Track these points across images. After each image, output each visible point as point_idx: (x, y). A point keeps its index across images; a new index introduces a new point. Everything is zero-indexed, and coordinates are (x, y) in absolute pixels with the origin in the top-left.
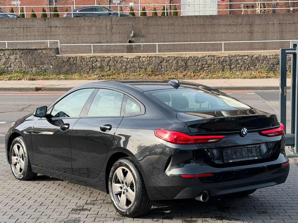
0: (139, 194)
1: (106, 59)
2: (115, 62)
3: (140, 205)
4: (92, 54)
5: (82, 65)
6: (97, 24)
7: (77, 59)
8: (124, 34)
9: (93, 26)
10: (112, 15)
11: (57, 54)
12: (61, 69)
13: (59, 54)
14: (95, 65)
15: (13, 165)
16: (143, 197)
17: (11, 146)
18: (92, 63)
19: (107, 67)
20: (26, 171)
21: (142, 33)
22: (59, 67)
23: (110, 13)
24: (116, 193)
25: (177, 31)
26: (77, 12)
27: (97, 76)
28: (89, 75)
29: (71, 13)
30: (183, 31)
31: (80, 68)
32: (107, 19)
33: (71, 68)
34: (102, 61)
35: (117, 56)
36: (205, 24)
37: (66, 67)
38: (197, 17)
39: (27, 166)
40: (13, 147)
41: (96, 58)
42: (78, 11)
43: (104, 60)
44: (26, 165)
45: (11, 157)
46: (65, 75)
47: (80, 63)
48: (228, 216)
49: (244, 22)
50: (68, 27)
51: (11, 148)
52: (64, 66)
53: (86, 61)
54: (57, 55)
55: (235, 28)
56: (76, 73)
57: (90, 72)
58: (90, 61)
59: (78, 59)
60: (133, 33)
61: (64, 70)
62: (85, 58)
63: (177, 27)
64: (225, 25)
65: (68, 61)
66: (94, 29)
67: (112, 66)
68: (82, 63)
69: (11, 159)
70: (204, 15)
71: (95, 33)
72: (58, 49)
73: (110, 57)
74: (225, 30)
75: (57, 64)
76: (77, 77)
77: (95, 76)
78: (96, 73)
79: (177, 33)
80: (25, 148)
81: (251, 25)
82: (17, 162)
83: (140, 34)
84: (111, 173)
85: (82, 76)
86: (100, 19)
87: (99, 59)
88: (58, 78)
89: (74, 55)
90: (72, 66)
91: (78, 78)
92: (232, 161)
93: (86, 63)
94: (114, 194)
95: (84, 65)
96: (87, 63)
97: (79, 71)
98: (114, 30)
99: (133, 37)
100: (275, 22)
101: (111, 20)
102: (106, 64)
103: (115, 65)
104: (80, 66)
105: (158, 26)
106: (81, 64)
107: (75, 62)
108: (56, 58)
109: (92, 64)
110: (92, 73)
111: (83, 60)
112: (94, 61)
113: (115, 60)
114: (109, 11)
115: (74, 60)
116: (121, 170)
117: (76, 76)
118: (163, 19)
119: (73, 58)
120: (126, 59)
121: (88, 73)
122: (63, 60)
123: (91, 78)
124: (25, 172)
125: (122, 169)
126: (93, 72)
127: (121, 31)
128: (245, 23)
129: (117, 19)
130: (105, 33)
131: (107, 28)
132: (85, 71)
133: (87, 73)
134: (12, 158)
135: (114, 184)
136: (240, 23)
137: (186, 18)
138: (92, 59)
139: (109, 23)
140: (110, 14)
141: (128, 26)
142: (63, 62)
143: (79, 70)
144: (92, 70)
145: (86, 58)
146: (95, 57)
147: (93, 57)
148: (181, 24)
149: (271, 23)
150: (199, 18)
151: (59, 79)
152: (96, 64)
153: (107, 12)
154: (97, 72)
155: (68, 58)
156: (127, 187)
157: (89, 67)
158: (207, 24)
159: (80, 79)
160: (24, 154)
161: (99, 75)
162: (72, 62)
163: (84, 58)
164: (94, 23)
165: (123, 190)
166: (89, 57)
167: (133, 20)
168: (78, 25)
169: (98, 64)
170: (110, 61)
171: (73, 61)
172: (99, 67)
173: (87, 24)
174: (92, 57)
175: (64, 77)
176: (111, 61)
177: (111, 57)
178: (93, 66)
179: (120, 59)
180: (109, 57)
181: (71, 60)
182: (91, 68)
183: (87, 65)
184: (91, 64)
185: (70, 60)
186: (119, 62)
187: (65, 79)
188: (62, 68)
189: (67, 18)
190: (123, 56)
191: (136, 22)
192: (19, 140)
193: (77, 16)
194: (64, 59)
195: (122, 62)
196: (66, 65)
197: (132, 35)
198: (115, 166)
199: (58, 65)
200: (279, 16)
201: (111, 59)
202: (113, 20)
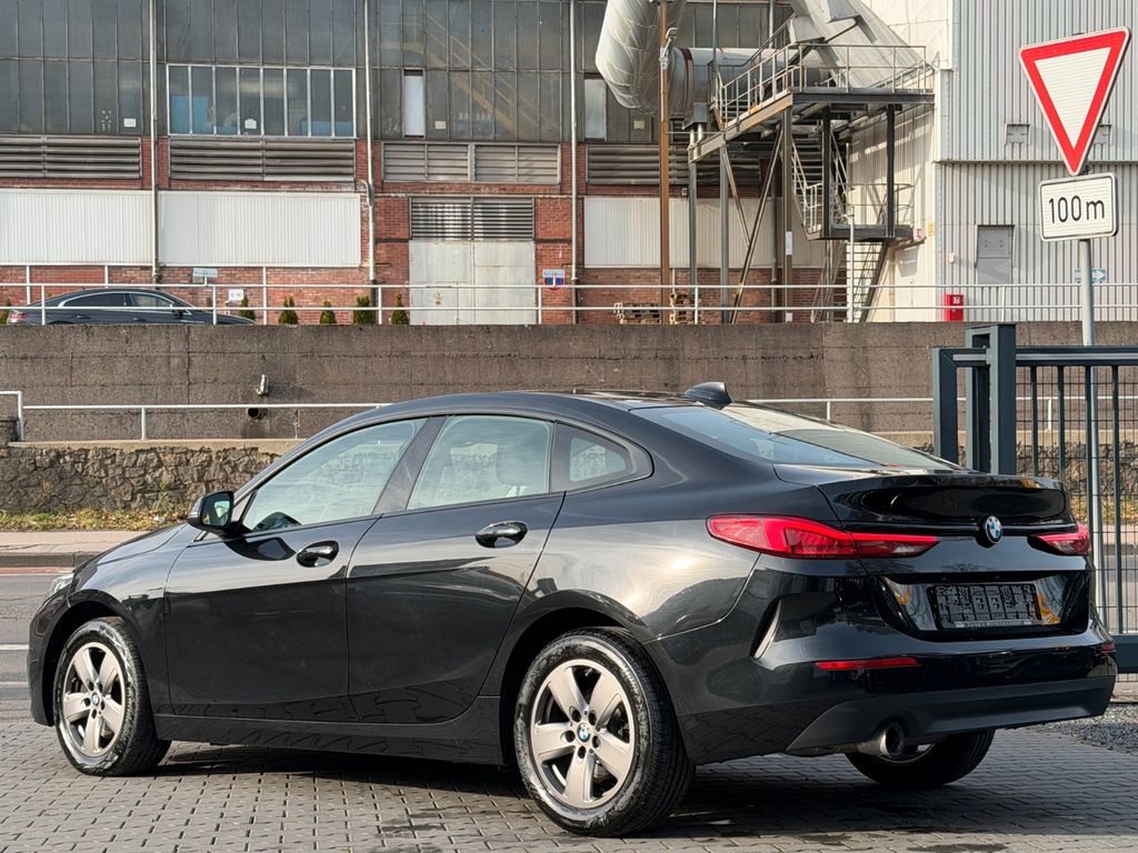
0: (649, 744)
1: (195, 458)
2: (228, 469)
3: (654, 785)
4: (143, 442)
5: (104, 480)
6: (136, 348)
7: (86, 460)
8: (232, 387)
9: (120, 354)
10: (188, 318)
11: (12, 441)
12: (26, 494)
13: (17, 439)
14: (155, 479)
15: (68, 723)
16: (664, 756)
17: (63, 657)
18: (142, 472)
19: (196, 488)
20: (130, 739)
21: (295, 381)
22: (20, 486)
23: (181, 312)
24: (548, 756)
25: (419, 377)
26: (61, 306)
27: (163, 518)
28: (133, 513)
29: (40, 312)
30: (440, 378)
31: (98, 490)
32: (171, 331)
33: (63, 492)
34: (180, 464)
35: (234, 449)
36: (517, 353)
37: (46, 485)
38: (487, 329)
39: (136, 717)
40: (70, 660)
41: (157, 454)
42: (65, 305)
43: (188, 461)
44: (133, 717)
45: (61, 696)
46: (41, 515)
47: (98, 470)
48: (936, 825)
49: (646, 350)
50: (25, 358)
51: (60, 664)
52: (39, 484)
53: (119, 466)
54: (11, 444)
55: (616, 370)
56: (80, 507)
57: (134, 505)
58: (134, 465)
59: (90, 457)
60: (265, 384)
61: (36, 497)
62: (118, 453)
63: (421, 362)
64: (585, 358)
65: (52, 464)
66: (122, 365)
67: (215, 483)
68: (106, 472)
69: (61, 702)
70: (513, 326)
71: (127, 382)
72: (14, 421)
73: (209, 451)
74: (584, 377)
75: (13, 476)
76: (90, 521)
77: (156, 518)
78: (155, 506)
79: (422, 384)
80: (127, 657)
81: (671, 361)
82: (88, 712)
83: (288, 384)
84: (526, 690)
85: (107, 518)
86: (145, 333)
87: (168, 459)
88: (18, 526)
89: (75, 445)
90: (67, 482)
91: (91, 525)
92: (963, 626)
93: (119, 471)
94: (539, 763)
95: (113, 478)
96: (124, 472)
97: (92, 502)
98: (195, 372)
99: (263, 395)
100: (750, 354)
101: (187, 336)
102: (196, 477)
103: (226, 480)
104: (97, 483)
105: (353, 359)
106: (103, 474)
107: (80, 470)
108: (9, 454)
109: (144, 475)
110: (141, 507)
111: (109, 461)
112: (152, 465)
113: (229, 462)
114: (177, 303)
115: (75, 462)
116: (570, 673)
117: (84, 516)
118: (370, 336)
119: (71, 454)
120: (268, 458)
121: (127, 507)
122: (35, 463)
123: (139, 524)
124: (127, 741)
125: (573, 667)
126: (146, 504)
127: (222, 376)
128: (652, 354)
129: (205, 332)
130: (164, 380)
131: (172, 365)
132: (115, 502)
133: (124, 508)
134: (65, 700)
135: (536, 728)
136: (634, 353)
137: (453, 332)
138: (142, 457)
139: (177, 347)
140: (181, 314)
141: (248, 356)
142: (36, 468)
143: (92, 495)
144: (143, 497)
145: (122, 454)
146: (153, 450)
147: (148, 451)
148: (434, 353)
149: (735, 356)
150: (495, 334)
151: (21, 529)
152: (157, 475)
153: (171, 307)
154: (160, 506)
155: (53, 454)
156: (598, 729)
157: (132, 485)
158: (523, 355)
159: (101, 529)
160: (125, 677)
161: (171, 513)
162: (68, 467)
163: (115, 455)
164: (125, 345)
165: (577, 744)
166: (133, 450)
167: (266, 336)
168: (66, 351)
169: (165, 473)
170: (209, 465)
171: (73, 466)
172: (168, 488)
173: (96, 349)
174: (142, 451)
175: (40, 520)
176: (213, 465)
177: (213, 449)
178: (145, 483)
179: (246, 458)
180: (206, 452)
181: (65, 462)
182: (139, 492)
183: (125, 479)
184: (140, 476)
185: (62, 461)
186: (240, 470)
187: (45, 528)
188: (30, 490)
189: (21, 326)
190: (257, 449)
191: (277, 343)
192: (103, 628)
193: (58, 320)
194: (38, 458)
195: (253, 470)
196: (47, 479)
197: (262, 388)
198: (545, 662)
199: (16, 478)
200: (762, 331)
201: (214, 457)
202: (193, 335)
